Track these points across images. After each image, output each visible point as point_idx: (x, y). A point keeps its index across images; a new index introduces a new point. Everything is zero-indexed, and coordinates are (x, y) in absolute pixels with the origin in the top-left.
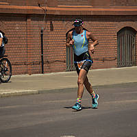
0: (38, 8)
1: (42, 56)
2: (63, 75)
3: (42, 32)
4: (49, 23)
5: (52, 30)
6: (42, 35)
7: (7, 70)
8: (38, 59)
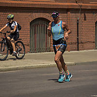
0: (75, 4)
1: (78, 39)
2: (92, 52)
3: (78, 21)
4: (83, 15)
5: (85, 20)
6: (78, 23)
7: (21, 50)
8: (75, 40)
